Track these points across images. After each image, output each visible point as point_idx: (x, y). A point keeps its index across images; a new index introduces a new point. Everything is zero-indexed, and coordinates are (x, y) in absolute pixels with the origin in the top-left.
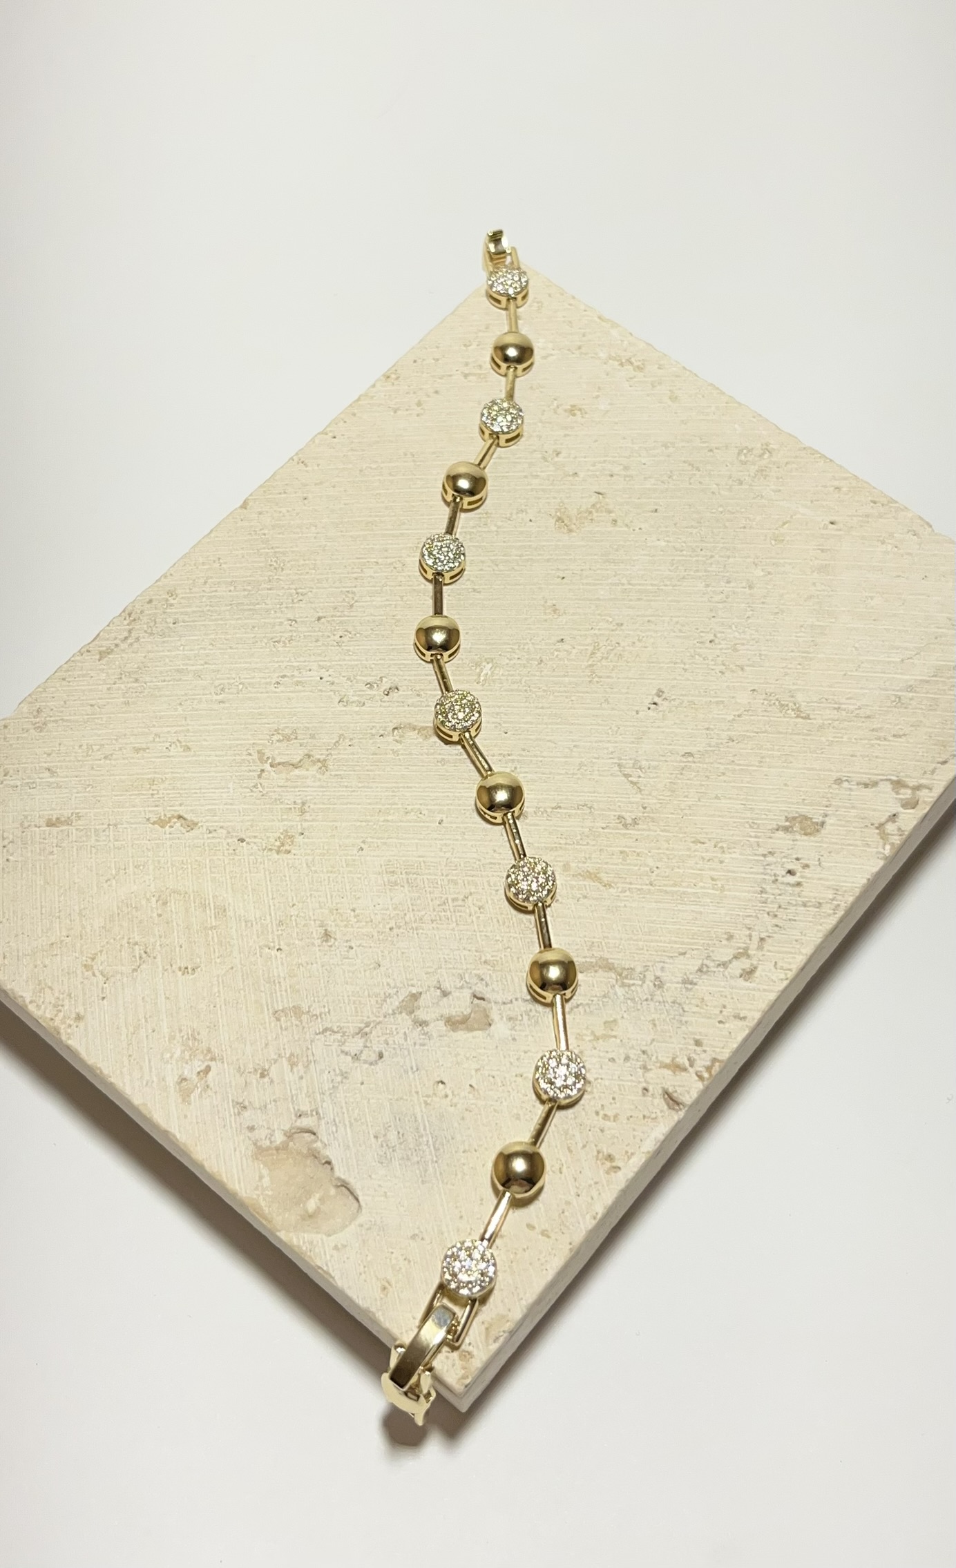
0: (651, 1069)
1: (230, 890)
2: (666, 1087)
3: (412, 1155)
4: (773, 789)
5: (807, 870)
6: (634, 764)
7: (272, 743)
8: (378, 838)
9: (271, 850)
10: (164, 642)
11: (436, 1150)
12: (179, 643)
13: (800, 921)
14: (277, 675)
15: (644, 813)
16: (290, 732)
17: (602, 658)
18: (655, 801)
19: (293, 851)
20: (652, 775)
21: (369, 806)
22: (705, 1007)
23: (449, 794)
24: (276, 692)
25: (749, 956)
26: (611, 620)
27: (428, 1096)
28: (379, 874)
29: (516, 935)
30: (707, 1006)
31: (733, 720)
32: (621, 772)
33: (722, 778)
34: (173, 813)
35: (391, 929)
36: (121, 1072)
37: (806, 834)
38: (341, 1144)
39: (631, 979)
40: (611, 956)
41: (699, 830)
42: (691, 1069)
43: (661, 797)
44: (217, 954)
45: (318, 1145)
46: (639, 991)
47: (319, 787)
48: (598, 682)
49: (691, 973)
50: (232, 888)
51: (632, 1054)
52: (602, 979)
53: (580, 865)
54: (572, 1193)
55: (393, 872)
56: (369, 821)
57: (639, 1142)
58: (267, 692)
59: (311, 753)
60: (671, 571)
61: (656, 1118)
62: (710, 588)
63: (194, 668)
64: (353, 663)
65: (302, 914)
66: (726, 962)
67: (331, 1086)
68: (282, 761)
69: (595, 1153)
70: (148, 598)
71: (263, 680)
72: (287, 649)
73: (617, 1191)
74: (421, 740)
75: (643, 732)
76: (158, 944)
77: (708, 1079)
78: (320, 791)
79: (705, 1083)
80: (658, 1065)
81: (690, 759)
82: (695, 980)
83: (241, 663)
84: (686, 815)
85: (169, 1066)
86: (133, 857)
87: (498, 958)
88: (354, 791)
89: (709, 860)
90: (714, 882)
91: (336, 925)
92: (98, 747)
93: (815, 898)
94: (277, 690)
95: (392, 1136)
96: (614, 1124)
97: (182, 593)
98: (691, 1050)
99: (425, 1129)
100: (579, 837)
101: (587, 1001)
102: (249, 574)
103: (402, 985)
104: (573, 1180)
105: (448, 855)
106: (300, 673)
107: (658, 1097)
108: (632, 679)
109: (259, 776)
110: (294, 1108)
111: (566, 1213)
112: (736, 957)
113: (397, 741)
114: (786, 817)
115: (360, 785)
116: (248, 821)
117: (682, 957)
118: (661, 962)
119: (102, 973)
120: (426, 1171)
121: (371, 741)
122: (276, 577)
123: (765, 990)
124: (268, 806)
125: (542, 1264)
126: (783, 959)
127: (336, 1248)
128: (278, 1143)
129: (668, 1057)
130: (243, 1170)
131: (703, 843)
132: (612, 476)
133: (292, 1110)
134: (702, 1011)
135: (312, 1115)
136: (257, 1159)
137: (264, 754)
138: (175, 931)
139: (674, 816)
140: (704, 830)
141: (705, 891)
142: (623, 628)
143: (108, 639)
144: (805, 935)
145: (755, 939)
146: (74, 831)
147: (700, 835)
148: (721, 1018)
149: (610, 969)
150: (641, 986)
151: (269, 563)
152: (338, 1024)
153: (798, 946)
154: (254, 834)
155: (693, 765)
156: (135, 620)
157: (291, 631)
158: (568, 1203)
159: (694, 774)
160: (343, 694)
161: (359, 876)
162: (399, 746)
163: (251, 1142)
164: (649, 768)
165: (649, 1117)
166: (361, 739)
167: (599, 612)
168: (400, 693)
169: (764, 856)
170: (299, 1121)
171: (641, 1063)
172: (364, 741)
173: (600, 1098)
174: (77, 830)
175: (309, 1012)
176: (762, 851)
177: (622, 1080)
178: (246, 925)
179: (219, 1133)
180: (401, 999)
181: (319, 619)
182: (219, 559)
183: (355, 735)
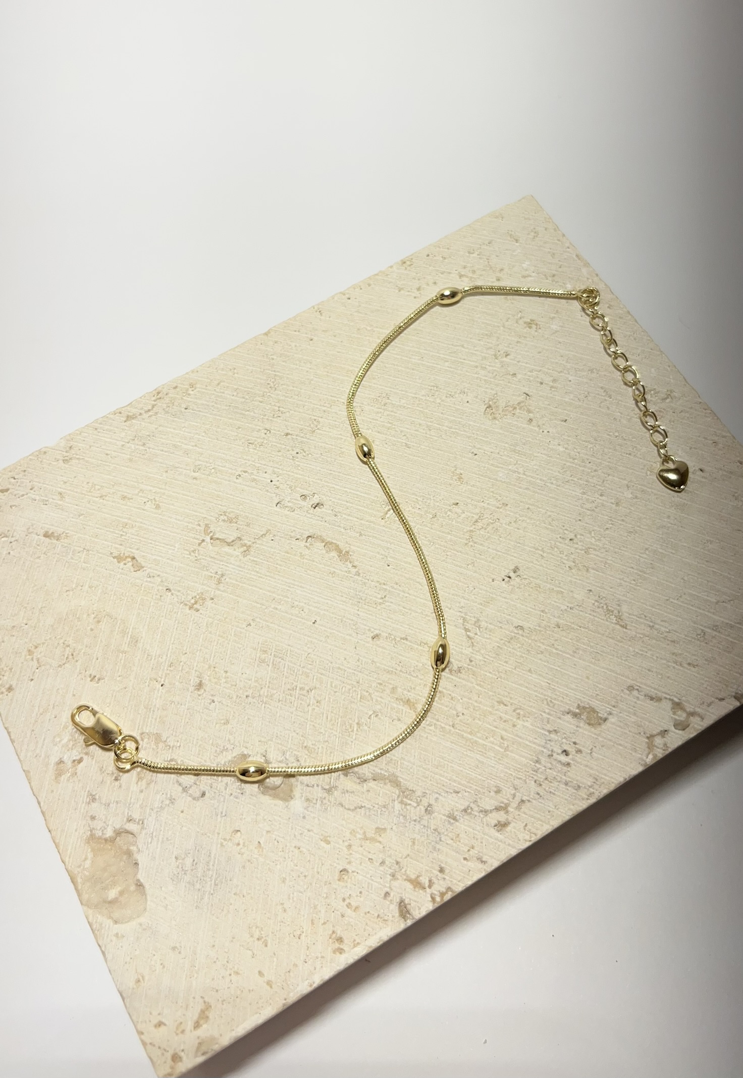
0: (398, 879)
1: (146, 627)
2: (404, 898)
3: (197, 882)
4: (577, 678)
5: (579, 756)
6: (475, 622)
7: (218, 521)
8: (266, 621)
9: (186, 605)
10: (173, 421)
11: (216, 885)
12: (183, 426)
13: (559, 796)
14: (241, 469)
15: (468, 665)
16: (234, 517)
17: (483, 527)
18: (481, 658)
19: (201, 611)
20: (486, 636)
21: (268, 593)
22: (458, 843)
23: (329, 602)
24: (235, 483)
25: (507, 812)
26: (499, 498)
27: (225, 840)
28: (255, 649)
29: (335, 733)
30: (460, 841)
31: (566, 610)
32: (463, 625)
33: (540, 656)
34: (129, 553)
35: (247, 696)
36: (23, 741)
37: (589, 724)
38: (151, 854)
39: (409, 799)
40: (402, 776)
41: (506, 694)
42: (428, 890)
43: (487, 657)
44: (119, 674)
45: (133, 848)
46: (412, 811)
47: (237, 566)
48: (472, 546)
49: (457, 810)
50: (148, 626)
51: (388, 861)
52: (388, 792)
53: (405, 692)
54: (302, 959)
55: (265, 651)
56: (263, 605)
57: (367, 935)
58: (229, 481)
59: (243, 538)
60: (560, 473)
61: (387, 920)
62: (585, 496)
63: (186, 447)
64: (298, 476)
65: (188, 663)
66: (488, 811)
67: (160, 806)
68: (220, 537)
69: (331, 932)
70: (175, 385)
71: (230, 470)
72: (256, 451)
73: (335, 970)
74: (324, 552)
75: (492, 597)
76: (83, 651)
77: (438, 903)
78: (238, 570)
79: (437, 905)
80: (405, 877)
81: (521, 632)
82: (458, 817)
83: (219, 452)
84: (501, 677)
85: (56, 748)
86: (91, 578)
87: (316, 748)
88: (262, 577)
89: (505, 721)
90: (502, 741)
91: (210, 680)
92: (99, 487)
93: (577, 781)
94: (237, 481)
95: (188, 861)
96: (354, 913)
97: (200, 388)
98: (433, 873)
99: (213, 865)
100: (412, 669)
101: (369, 806)
102: (250, 387)
103: (238, 745)
104: (306, 948)
105: (310, 651)
106: (258, 473)
107: (395, 904)
108: (499, 551)
109: (199, 544)
110: (128, 813)
111: (291, 974)
112: (497, 809)
113: (307, 547)
114: (579, 705)
115: (268, 574)
116: (179, 577)
117: (454, 795)
118: (437, 793)
119: (38, 660)
120: (202, 899)
121: (288, 541)
122: (268, 394)
123: (509, 845)
124: (197, 570)
125: (258, 1008)
126: (533, 823)
127: (117, 935)
128: (107, 836)
129: (414, 874)
130: (75, 847)
131: (506, 705)
132: (542, 383)
133: (126, 814)
134: (454, 844)
135: (138, 823)
136: (88, 843)
137: (209, 528)
138: (97, 647)
139: (491, 675)
140: (511, 695)
141: (493, 746)
142: (507, 508)
143: (136, 408)
144: (558, 809)
145: (518, 799)
146: (60, 547)
147: (505, 698)
148: (466, 856)
149: (397, 785)
150: (415, 807)
151: (269, 382)
152: (182, 759)
153: (549, 817)
154: (179, 589)
155: (521, 638)
156: (160, 398)
157: (264, 438)
158: (295, 965)
159: (518, 645)
160: (282, 498)
161: (240, 646)
162: (307, 552)
163: (89, 829)
164: (486, 629)
165: (381, 918)
166: (282, 537)
167: (491, 490)
168: (323, 510)
169: (550, 732)
170: (128, 824)
171: (392, 871)
172: (283, 540)
173: (350, 887)
174: (62, 545)
175: (165, 741)
176: (549, 727)
177: (372, 880)
178: (147, 658)
179: (70, 812)
180: (234, 755)
181: (287, 434)
182: (235, 369)
183: (279, 534)
